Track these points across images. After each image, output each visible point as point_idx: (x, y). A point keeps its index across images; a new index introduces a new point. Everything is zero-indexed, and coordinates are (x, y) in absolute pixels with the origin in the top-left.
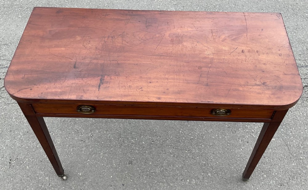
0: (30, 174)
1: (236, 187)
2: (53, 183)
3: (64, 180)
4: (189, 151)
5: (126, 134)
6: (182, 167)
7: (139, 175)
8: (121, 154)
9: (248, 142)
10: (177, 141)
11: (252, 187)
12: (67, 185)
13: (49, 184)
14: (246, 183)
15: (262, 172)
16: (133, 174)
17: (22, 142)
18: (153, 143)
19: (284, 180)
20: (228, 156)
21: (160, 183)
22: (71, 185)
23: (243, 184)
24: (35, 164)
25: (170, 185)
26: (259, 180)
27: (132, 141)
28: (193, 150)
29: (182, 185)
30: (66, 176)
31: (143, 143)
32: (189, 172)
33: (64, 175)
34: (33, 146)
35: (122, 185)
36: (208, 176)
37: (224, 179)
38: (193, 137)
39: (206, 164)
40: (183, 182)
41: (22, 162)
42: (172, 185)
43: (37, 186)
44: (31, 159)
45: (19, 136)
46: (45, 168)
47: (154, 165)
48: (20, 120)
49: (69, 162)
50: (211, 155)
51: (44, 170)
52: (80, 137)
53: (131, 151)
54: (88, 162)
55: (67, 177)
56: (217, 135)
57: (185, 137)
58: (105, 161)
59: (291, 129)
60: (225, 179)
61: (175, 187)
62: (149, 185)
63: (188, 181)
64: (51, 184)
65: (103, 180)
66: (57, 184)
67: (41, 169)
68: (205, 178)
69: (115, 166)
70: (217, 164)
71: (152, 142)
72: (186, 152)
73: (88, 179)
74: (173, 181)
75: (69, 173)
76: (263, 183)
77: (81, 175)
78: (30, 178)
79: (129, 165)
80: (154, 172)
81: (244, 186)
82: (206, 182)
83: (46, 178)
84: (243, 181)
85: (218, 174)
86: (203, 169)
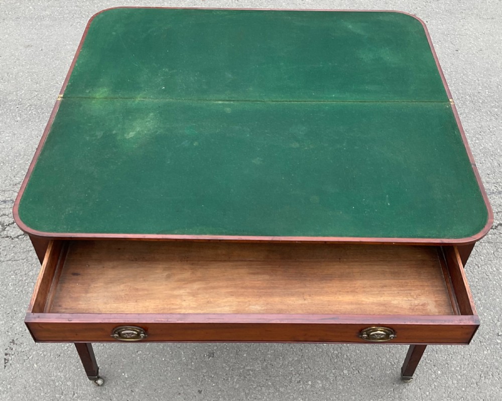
0: (40, 377)
1: (391, 391)
2: (80, 390)
3: (99, 385)
6: (299, 361)
7: (226, 374)
11: (419, 391)
12: (104, 394)
13: (72, 393)
14: (408, 385)
15: (434, 365)
16: (215, 373)
19: (471, 378)
21: (263, 388)
22: (110, 394)
23: (402, 386)
24: (47, 360)
25: (279, 390)
26: (429, 379)
29: (300, 390)
30: (101, 378)
32: (311, 369)
33: (99, 378)
35: (197, 392)
36: (344, 374)
39: (340, 354)
40: (301, 385)
41: (25, 358)
42: (282, 390)
43: (53, 396)
44: (41, 353)
45: (20, 315)
46: (65, 366)
47: (252, 359)
48: (21, 289)
49: (106, 356)
51: (63, 369)
54: (139, 354)
55: (104, 382)
58: (168, 353)
59: (479, 295)
60: (372, 378)
61: (288, 393)
62: (244, 391)
63: (310, 383)
64: (77, 393)
65: (166, 385)
66: (86, 393)
67: (59, 369)
68: (338, 378)
69: (185, 361)
70: (357, 354)
73: (139, 383)
74: (285, 384)
75: (107, 375)
76: (435, 384)
77: (127, 377)
78: (41, 383)
79: (209, 358)
80: (250, 370)
81: (405, 390)
82: (340, 384)
83: (68, 384)
84: (402, 382)
85: (360, 371)
86: (335, 362)
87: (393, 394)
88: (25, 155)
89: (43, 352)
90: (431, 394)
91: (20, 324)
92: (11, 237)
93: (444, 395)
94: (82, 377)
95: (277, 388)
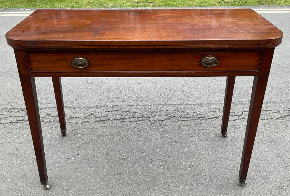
0: (11, 185)
1: (234, 191)
2: (35, 192)
3: (47, 189)
4: (179, 163)
5: (113, 152)
6: (174, 177)
7: (128, 183)
8: (108, 167)
9: (239, 156)
10: (166, 156)
11: (251, 190)
12: (50, 194)
13: (30, 193)
14: (244, 188)
15: (259, 178)
16: (121, 183)
17: (5, 161)
18: (141, 158)
19: (283, 184)
20: (221, 166)
21: (151, 190)
22: (54, 194)
24: (16, 178)
26: (257, 185)
27: (120, 157)
28: (184, 162)
29: (175, 191)
30: (49, 184)
31: (132, 158)
32: (181, 180)
33: (47, 184)
34: (16, 163)
35: (109, 192)
36: (202, 182)
37: (220, 185)
38: (182, 153)
39: (199, 173)
40: (176, 188)
41: (3, 176)
42: (164, 191)
45: (3, 157)
46: (27, 181)
47: (144, 176)
48: (6, 145)
49: (53, 175)
50: (203, 166)
52: (66, 155)
53: (119, 165)
54: (74, 174)
55: (50, 187)
56: (207, 151)
57: (174, 153)
58: (92, 173)
59: (281, 145)
61: (168, 192)
62: (139, 191)
63: (181, 187)
64: (33, 193)
65: (90, 189)
66: (38, 193)
67: (23, 182)
68: (199, 184)
69: (102, 177)
70: (210, 173)
72: (177, 164)
73: (73, 188)
74: (165, 188)
75: (53, 184)
76: (261, 187)
77: (65, 185)
78: (10, 189)
79: (117, 176)
80: (143, 181)
81: (242, 190)
82: (201, 188)
83: (28, 189)
84: (240, 186)
85: (212, 181)
86: (196, 177)
87: (235, 192)
88: (17, 91)
89: (14, 174)
90: (259, 192)
91: (2, 160)
92: (3, 123)
93: (268, 192)
94: (37, 186)
95: (160, 190)
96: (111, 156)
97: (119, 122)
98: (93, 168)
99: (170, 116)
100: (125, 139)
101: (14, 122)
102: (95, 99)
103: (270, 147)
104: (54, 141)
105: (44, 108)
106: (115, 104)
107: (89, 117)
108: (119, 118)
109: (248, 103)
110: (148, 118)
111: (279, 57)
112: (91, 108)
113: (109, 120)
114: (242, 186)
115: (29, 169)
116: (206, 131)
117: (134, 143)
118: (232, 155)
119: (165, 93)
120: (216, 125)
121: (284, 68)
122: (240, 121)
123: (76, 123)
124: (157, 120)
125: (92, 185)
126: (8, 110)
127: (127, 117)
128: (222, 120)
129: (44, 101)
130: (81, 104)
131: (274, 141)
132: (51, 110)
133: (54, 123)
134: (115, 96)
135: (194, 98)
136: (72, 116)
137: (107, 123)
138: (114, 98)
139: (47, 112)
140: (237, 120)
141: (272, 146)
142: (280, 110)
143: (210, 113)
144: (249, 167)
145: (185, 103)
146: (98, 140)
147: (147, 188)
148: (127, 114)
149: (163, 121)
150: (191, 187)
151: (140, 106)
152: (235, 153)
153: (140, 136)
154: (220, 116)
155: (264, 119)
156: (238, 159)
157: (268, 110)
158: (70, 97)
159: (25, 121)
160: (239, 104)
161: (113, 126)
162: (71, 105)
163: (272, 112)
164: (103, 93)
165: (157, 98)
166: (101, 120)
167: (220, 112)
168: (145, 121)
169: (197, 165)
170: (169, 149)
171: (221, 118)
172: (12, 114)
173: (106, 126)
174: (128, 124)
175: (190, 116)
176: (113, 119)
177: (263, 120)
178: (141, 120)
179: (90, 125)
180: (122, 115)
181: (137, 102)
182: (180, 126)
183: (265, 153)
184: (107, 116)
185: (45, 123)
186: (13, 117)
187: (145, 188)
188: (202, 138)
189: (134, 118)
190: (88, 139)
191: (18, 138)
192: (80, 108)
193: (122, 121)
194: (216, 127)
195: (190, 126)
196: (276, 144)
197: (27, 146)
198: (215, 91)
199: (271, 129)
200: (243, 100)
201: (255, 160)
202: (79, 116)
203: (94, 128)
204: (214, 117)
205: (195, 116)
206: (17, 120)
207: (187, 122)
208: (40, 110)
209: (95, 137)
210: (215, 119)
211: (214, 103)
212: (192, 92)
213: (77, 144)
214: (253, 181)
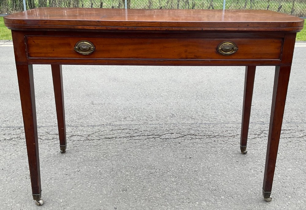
1: (258, 206)
2: (25, 208)
3: (40, 205)
4: (194, 179)
5: (119, 168)
6: (189, 193)
7: (136, 199)
8: (113, 184)
9: (261, 172)
10: (179, 172)
11: (278, 206)
13: (19, 209)
14: (270, 204)
15: (285, 194)
16: (128, 199)
20: (242, 182)
21: (163, 206)
23: (265, 204)
24: (5, 194)
26: (283, 200)
27: (127, 173)
28: (200, 178)
29: (190, 207)
30: (42, 200)
31: (140, 174)
32: (197, 196)
34: (6, 180)
35: (113, 208)
36: (221, 198)
37: (242, 201)
38: (197, 169)
39: (217, 189)
40: (191, 204)
42: (177, 206)
46: (17, 197)
47: (154, 191)
49: (48, 191)
50: (221, 182)
51: (15, 198)
52: (65, 172)
53: (125, 181)
54: (72, 190)
56: (225, 167)
57: (188, 169)
58: (94, 189)
61: (182, 208)
63: (197, 203)
64: (22, 209)
65: (90, 205)
67: (12, 198)
68: (217, 200)
69: (106, 193)
70: (229, 189)
71: (151, 173)
72: (192, 180)
73: (71, 204)
74: (179, 204)
75: (47, 200)
76: (289, 202)
77: (61, 201)
79: (123, 192)
80: (153, 197)
81: (267, 206)
82: (219, 203)
83: (17, 205)
84: (265, 202)
85: (233, 197)
86: (214, 193)
87: (259, 208)
89: (3, 189)
90: (287, 207)
93: (296, 208)
94: (28, 202)
95: (173, 206)
96: (116, 173)
97: (127, 140)
98: (95, 185)
99: (183, 134)
100: (132, 156)
101: (8, 140)
102: (100, 119)
103: (295, 164)
104: (52, 158)
105: (43, 127)
106: (123, 123)
107: (93, 135)
108: (127, 136)
109: (268, 123)
110: (159, 136)
111: (297, 83)
112: (96, 126)
113: (116, 138)
114: (267, 201)
115: (20, 186)
116: (223, 149)
117: (143, 159)
118: (254, 171)
119: (178, 113)
120: (234, 143)
121: (303, 92)
122: (261, 140)
123: (78, 141)
124: (169, 138)
125: (94, 201)
126: (2, 128)
127: (135, 135)
128: (241, 138)
129: (43, 120)
130: (84, 123)
131: (299, 158)
132: (51, 128)
133: (52, 141)
134: (123, 116)
135: (209, 118)
136: (74, 134)
137: (113, 140)
138: (122, 118)
139: (46, 131)
140: (256, 139)
141: (297, 162)
142: (303, 130)
143: (227, 132)
144: (273, 183)
145: (199, 123)
146: (102, 157)
147: (157, 205)
148: (136, 133)
149: (176, 139)
150: (208, 202)
151: (150, 124)
152: (256, 169)
153: (149, 152)
154: (238, 135)
155: (287, 138)
156: (260, 175)
157: (289, 129)
158: (72, 116)
159: (21, 139)
160: (258, 124)
161: (120, 143)
162: (73, 124)
163: (294, 131)
164: (109, 113)
165: (169, 117)
166: (106, 138)
167: (238, 131)
168: (156, 139)
169: (215, 181)
170: (183, 165)
171: (239, 136)
172: (6, 132)
173: (112, 143)
174: (137, 141)
175: (205, 134)
176: (120, 137)
177: (285, 139)
178: (151, 138)
179: (93, 142)
180: (130, 133)
181: (147, 121)
182: (195, 144)
183: (290, 169)
184: (113, 134)
185: (42, 141)
186: (8, 135)
187: (155, 204)
188: (219, 155)
189: (143, 136)
190: (90, 156)
191: (10, 155)
192: (82, 126)
193: (130, 138)
194: (234, 145)
195: (205, 143)
196: (302, 161)
197: (20, 162)
198: (231, 112)
199: (294, 147)
200: (262, 121)
201: (279, 176)
202: (82, 134)
203: (98, 145)
204: (231, 135)
205: (210, 134)
206: (12, 138)
207: (202, 139)
208: (38, 128)
209: (99, 154)
210: (233, 137)
211: (231, 122)
212: (207, 113)
213: (78, 161)
214: (278, 197)
